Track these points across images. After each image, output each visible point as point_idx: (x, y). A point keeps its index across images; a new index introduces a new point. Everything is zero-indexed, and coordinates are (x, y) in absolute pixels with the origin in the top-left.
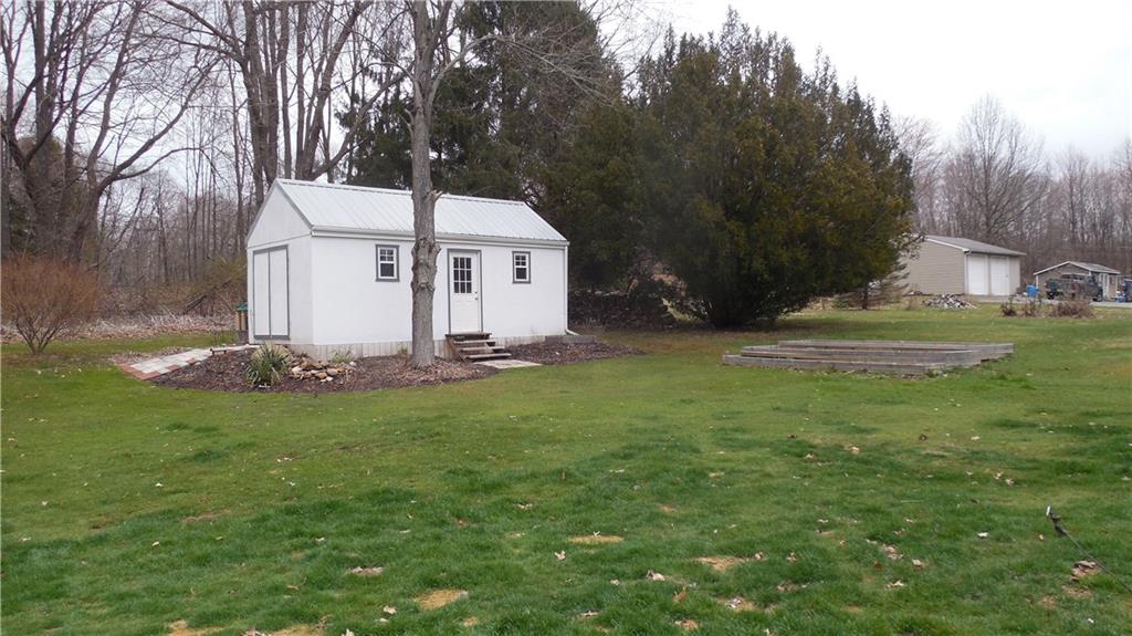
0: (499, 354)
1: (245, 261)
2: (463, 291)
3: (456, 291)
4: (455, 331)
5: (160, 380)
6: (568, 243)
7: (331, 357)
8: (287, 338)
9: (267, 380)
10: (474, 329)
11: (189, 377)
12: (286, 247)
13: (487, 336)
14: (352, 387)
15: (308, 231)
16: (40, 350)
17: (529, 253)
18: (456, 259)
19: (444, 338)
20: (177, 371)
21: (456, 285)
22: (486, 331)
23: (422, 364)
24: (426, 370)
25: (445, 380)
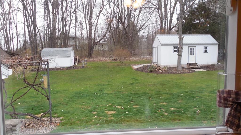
0: (199, 68)
1: (152, 49)
2: (192, 55)
3: (190, 55)
4: (189, 63)
5: (137, 70)
6: (218, 44)
7: (164, 67)
8: (157, 63)
9: (151, 71)
10: (194, 62)
11: (140, 69)
12: (157, 47)
13: (196, 64)
14: (165, 73)
15: (160, 44)
16: (122, 63)
17: (208, 46)
18: (190, 48)
19: (187, 64)
20: (139, 68)
21: (190, 54)
22: (196, 63)
23: (179, 70)
24: (179, 71)
25: (182, 73)
